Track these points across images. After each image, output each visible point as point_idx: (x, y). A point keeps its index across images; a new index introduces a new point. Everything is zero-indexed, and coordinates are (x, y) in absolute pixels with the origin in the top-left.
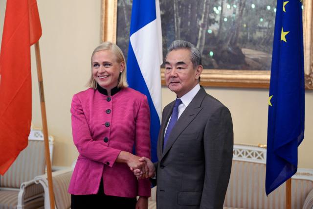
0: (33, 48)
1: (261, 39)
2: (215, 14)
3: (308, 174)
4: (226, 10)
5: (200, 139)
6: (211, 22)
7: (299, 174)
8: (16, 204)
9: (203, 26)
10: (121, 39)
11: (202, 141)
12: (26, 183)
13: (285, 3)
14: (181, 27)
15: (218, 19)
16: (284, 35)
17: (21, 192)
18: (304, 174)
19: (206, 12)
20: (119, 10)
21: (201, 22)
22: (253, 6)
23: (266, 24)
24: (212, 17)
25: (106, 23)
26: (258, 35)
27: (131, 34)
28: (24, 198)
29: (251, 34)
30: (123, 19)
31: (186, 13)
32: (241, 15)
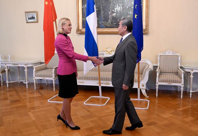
0: (54, 22)
1: (129, 18)
2: (115, 10)
3: (145, 61)
4: (118, 8)
5: (123, 52)
6: (113, 12)
7: (142, 61)
8: (52, 74)
9: (111, 14)
10: (84, 19)
11: (124, 53)
12: (55, 67)
13: (136, 6)
14: (103, 14)
15: (115, 11)
16: (136, 16)
17: (54, 70)
18: (144, 61)
19: (111, 9)
20: (83, 9)
21: (110, 13)
22: (127, 7)
23: (131, 13)
24: (114, 11)
25: (78, 14)
26: (129, 16)
27: (87, 17)
28: (55, 72)
29: (126, 16)
30: (84, 12)
31: (105, 10)
32: (123, 10)
